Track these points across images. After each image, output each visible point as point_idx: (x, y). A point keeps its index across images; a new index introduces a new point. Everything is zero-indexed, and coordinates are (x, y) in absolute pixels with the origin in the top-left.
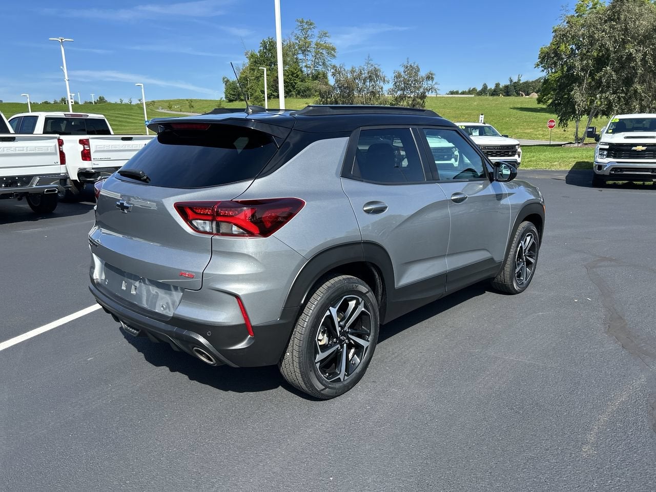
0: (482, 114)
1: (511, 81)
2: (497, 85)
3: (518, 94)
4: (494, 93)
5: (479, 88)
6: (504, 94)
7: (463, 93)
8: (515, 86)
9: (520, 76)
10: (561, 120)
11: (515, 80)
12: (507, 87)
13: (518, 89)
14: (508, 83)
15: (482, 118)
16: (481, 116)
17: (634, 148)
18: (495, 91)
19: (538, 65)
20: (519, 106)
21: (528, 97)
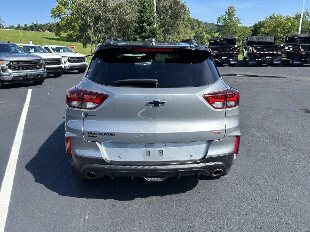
0: (31, 40)
1: (33, 23)
2: (26, 25)
3: (39, 31)
4: (25, 29)
5: (16, 26)
6: (31, 30)
7: (7, 28)
8: (35, 26)
9: (37, 21)
10: (84, 45)
11: (35, 23)
12: (31, 26)
13: (38, 28)
14: (32, 24)
15: (31, 42)
16: (30, 41)
17: (137, 58)
18: (25, 28)
19: (52, 17)
20: (45, 37)
21: (44, 32)
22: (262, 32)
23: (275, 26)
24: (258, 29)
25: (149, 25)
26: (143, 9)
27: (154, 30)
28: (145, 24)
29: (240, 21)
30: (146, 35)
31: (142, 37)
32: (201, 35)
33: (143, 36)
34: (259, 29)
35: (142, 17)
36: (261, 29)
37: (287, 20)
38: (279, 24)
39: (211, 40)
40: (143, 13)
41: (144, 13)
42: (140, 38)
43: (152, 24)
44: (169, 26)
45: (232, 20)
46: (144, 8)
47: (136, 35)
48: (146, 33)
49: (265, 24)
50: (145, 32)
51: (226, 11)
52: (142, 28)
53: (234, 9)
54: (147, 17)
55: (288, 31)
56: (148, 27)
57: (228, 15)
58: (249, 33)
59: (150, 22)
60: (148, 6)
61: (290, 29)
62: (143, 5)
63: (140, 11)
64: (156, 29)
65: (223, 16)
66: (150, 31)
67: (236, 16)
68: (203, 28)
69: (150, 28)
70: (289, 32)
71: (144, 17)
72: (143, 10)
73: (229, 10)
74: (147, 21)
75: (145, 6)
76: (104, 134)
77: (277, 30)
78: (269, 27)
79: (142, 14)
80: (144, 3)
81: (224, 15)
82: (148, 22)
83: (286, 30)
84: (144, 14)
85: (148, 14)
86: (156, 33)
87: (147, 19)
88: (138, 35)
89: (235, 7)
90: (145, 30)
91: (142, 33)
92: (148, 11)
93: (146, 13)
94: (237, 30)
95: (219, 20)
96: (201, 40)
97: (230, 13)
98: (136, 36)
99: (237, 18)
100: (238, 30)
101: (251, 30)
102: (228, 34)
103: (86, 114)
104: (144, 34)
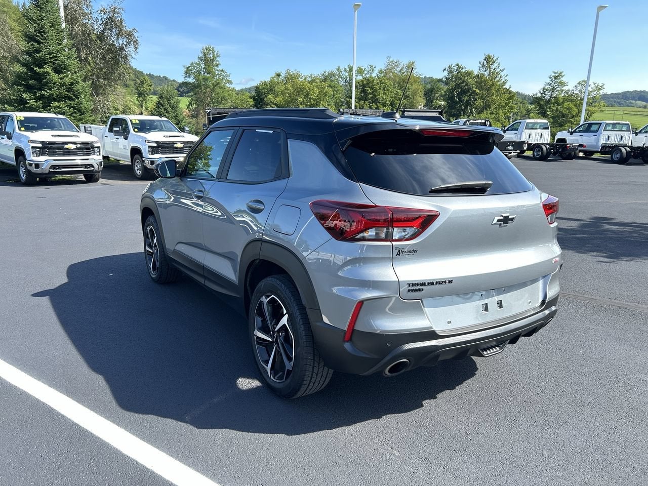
17: (66, 146)
22: (271, 102)
23: (293, 93)
24: (264, 96)
25: (58, 71)
26: (39, 33)
27: (72, 84)
28: (47, 69)
29: (230, 78)
30: (52, 95)
31: (42, 97)
32: (172, 102)
33: (44, 95)
34: (266, 97)
35: (38, 51)
36: (269, 96)
37: (311, 82)
38: (300, 90)
39: (211, 113)
40: (39, 43)
41: (42, 43)
42: (36, 99)
43: (64, 69)
44: (100, 78)
45: (214, 75)
46: (42, 32)
47: (24, 92)
48: (51, 90)
49: (274, 87)
50: (48, 86)
51: (201, 55)
52: (40, 78)
53: (216, 53)
54: (50, 54)
55: (315, 103)
56: (55, 77)
57: (205, 65)
58: (248, 101)
59: (60, 65)
60: (50, 27)
61: (318, 99)
62: (39, 24)
63: (30, 38)
64: (78, 83)
65: (194, 65)
66: (63, 86)
67: (220, 68)
68: (151, 86)
69: (61, 79)
70: (317, 105)
71: (45, 51)
72: (38, 36)
73: (205, 55)
74: (51, 62)
75: (43, 28)
76: (437, 283)
77: (297, 99)
78: (283, 93)
79: (36, 45)
80: (38, 20)
81: (197, 64)
82: (54, 63)
83: (313, 102)
84: (42, 45)
85: (54, 47)
86: (78, 90)
87: (51, 58)
88: (30, 93)
89: (216, 50)
90: (47, 83)
91: (40, 90)
92: (52, 40)
93: (48, 43)
94: (226, 94)
95: (188, 73)
96: (173, 111)
97: (208, 60)
98: (25, 96)
99: (222, 71)
100: (228, 95)
101: (251, 97)
102: (210, 102)
103: (399, 251)
104: (46, 91)
